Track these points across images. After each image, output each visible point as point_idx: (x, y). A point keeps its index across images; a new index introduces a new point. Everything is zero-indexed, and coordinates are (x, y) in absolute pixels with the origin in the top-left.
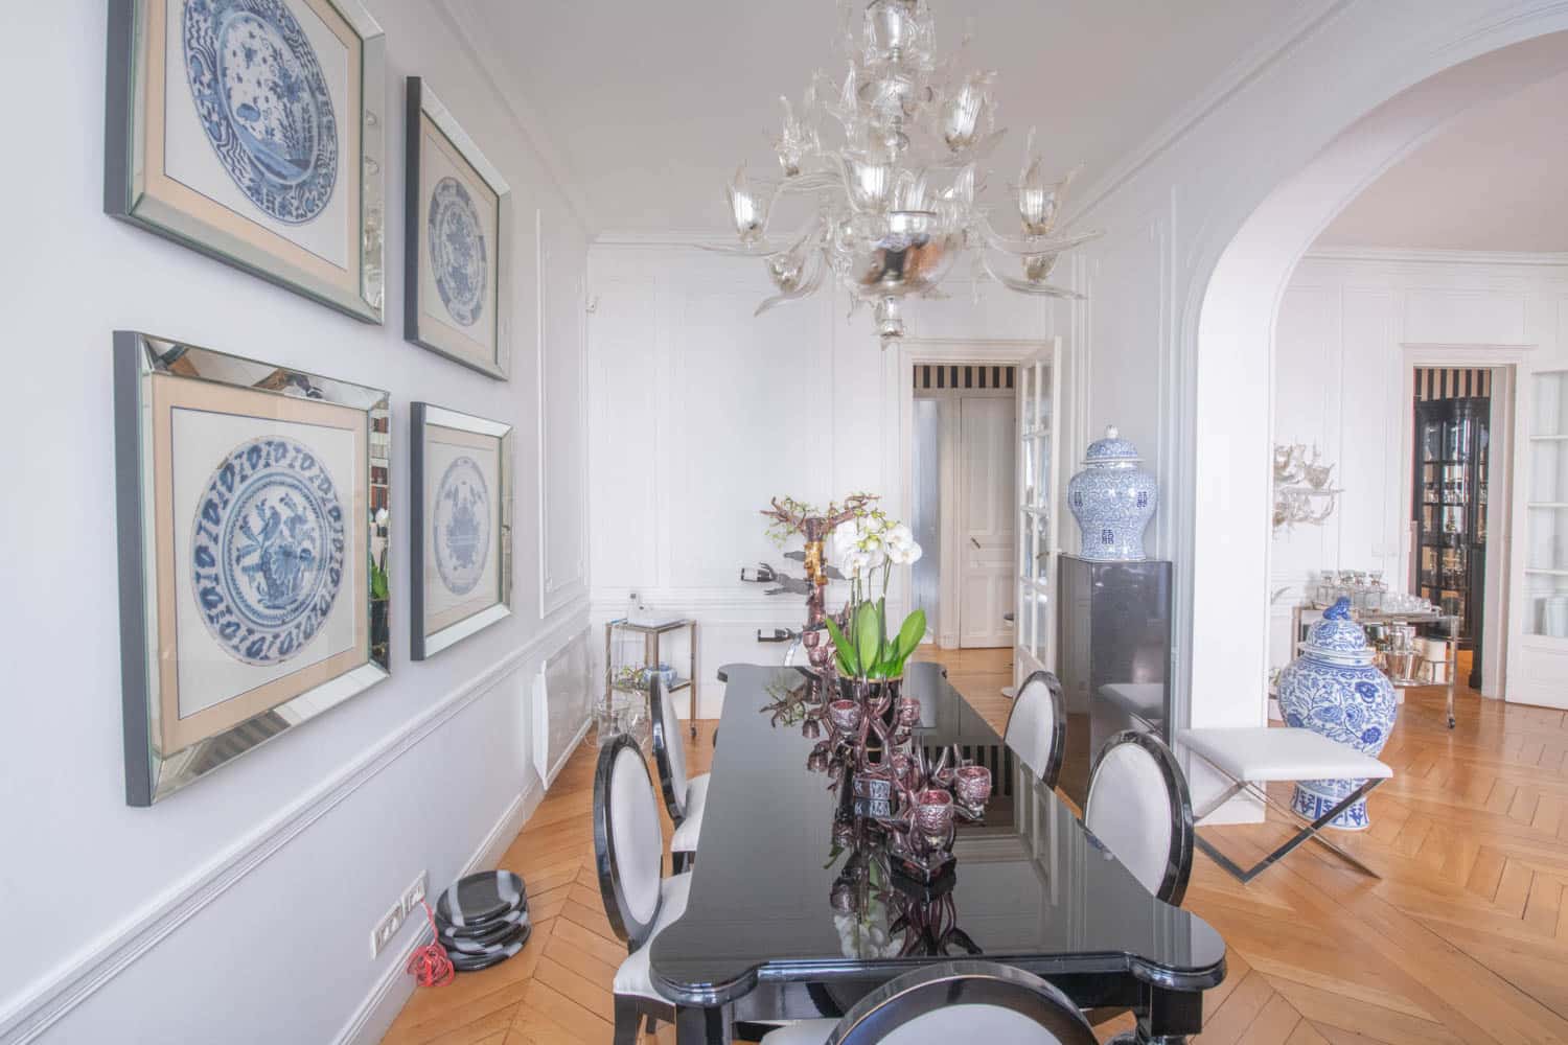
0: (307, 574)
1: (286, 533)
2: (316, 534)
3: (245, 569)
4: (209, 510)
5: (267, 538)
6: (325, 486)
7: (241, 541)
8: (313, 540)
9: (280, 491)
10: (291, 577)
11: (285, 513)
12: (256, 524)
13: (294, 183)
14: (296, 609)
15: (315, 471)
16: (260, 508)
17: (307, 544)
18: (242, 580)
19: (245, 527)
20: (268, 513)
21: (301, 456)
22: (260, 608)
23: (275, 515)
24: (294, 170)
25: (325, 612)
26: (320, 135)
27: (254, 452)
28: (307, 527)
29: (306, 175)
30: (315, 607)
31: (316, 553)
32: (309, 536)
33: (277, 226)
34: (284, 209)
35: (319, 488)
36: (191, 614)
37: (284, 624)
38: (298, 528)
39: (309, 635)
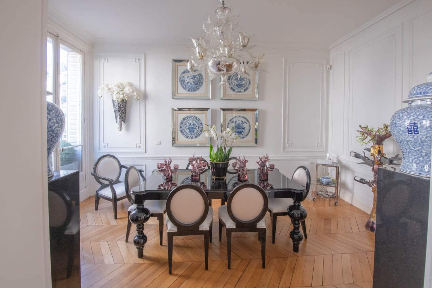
0: (196, 131)
2: (197, 126)
3: (186, 129)
4: (181, 123)
5: (189, 126)
7: (185, 126)
8: (197, 127)
9: (192, 121)
10: (193, 130)
11: (192, 123)
12: (188, 124)
13: (195, 87)
14: (194, 134)
15: (197, 119)
17: (196, 127)
18: (186, 130)
19: (186, 124)
20: (189, 123)
21: (195, 117)
22: (188, 133)
23: (190, 123)
24: (195, 85)
25: (199, 135)
26: (200, 79)
27: (188, 117)
28: (196, 125)
29: (197, 85)
30: (197, 134)
31: (197, 128)
32: (196, 126)
33: (192, 93)
34: (193, 90)
35: (198, 121)
36: (179, 132)
37: (192, 135)
38: (194, 125)
39: (196, 137)
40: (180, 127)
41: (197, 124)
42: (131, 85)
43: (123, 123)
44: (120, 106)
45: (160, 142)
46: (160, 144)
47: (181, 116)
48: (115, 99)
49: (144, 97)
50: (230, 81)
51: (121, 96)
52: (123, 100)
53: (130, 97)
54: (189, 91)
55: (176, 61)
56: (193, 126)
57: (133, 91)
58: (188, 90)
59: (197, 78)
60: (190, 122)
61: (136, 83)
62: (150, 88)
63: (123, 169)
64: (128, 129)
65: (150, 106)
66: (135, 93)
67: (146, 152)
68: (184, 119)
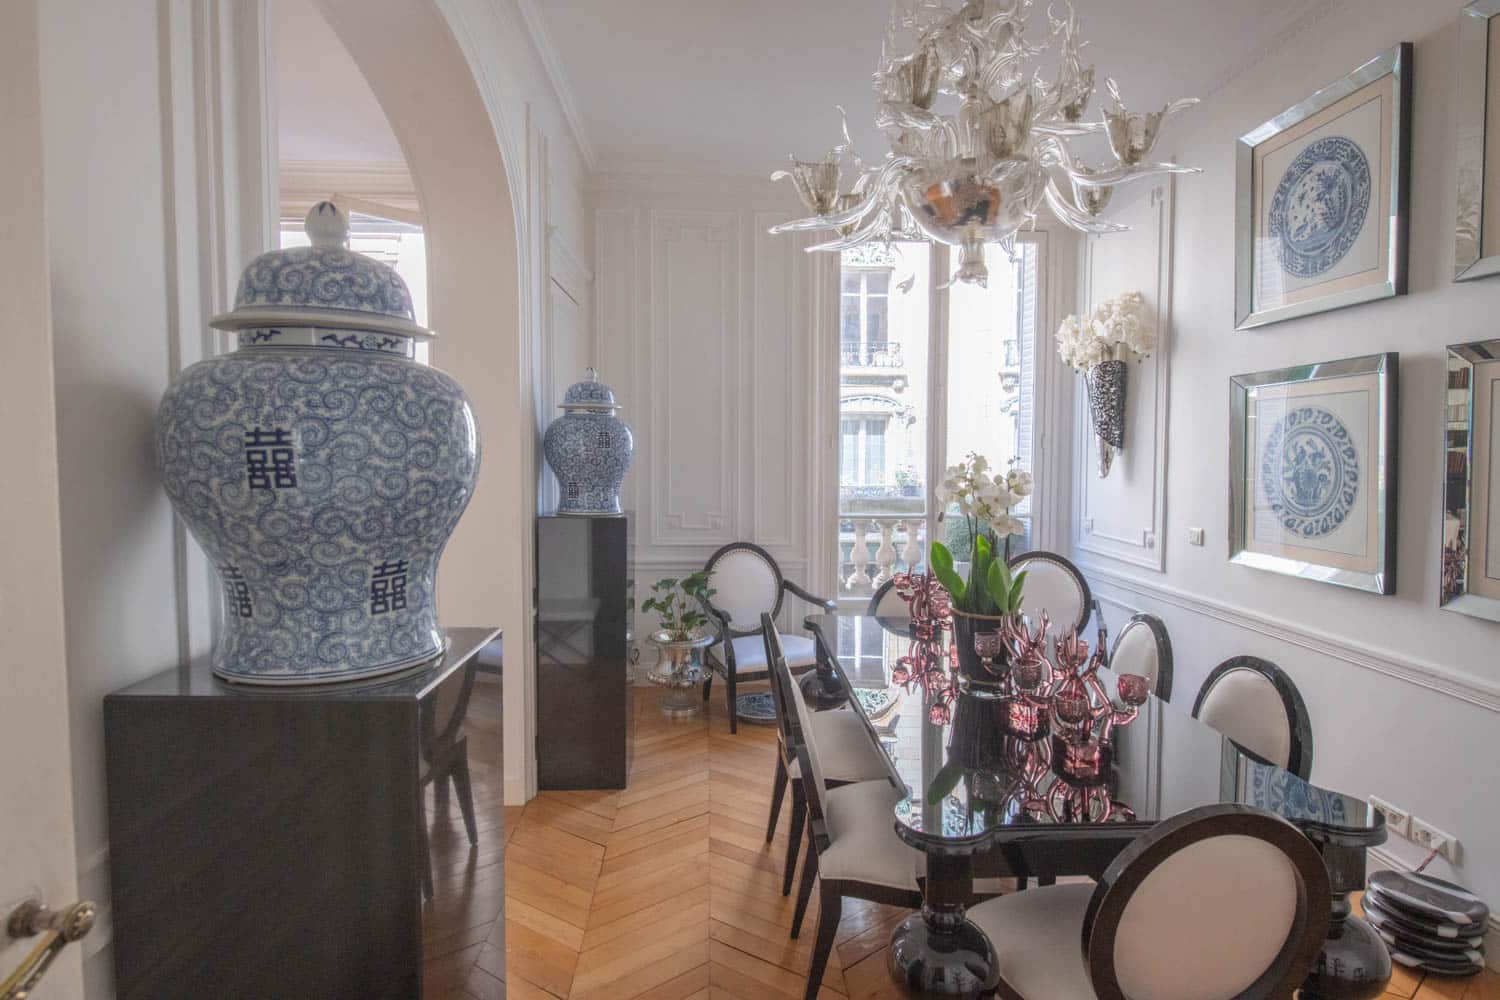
0: (1324, 491)
1: (1310, 463)
2: (1332, 465)
3: (1285, 479)
4: (1269, 447)
5: (1298, 463)
6: (1341, 433)
7: (1283, 463)
8: (1329, 469)
9: (1307, 437)
10: (1312, 489)
11: (1309, 450)
12: (1291, 455)
13: (1332, 240)
14: (1316, 510)
15: (1333, 423)
16: (1295, 447)
17: (1324, 471)
18: (1283, 485)
20: (1299, 450)
21: (1321, 415)
22: (1294, 502)
23: (1303, 451)
24: (1333, 232)
25: (1339, 520)
26: (1353, 189)
27: (1292, 416)
28: (1325, 460)
29: (1341, 229)
30: (1330, 514)
31: (1331, 478)
32: (1326, 466)
33: (1318, 280)
34: (1325, 264)
35: (1335, 435)
36: (1261, 496)
37: (1307, 516)
38: (1318, 460)
39: (1325, 530)
40: (1265, 468)
41: (1329, 457)
45: (1203, 533)
46: (1202, 544)
54: (1304, 271)
56: (1312, 467)
58: (1300, 268)
59: (1343, 186)
60: (1299, 441)
61: (1150, 290)
66: (1145, 334)
67: (1164, 570)
68: (1278, 428)
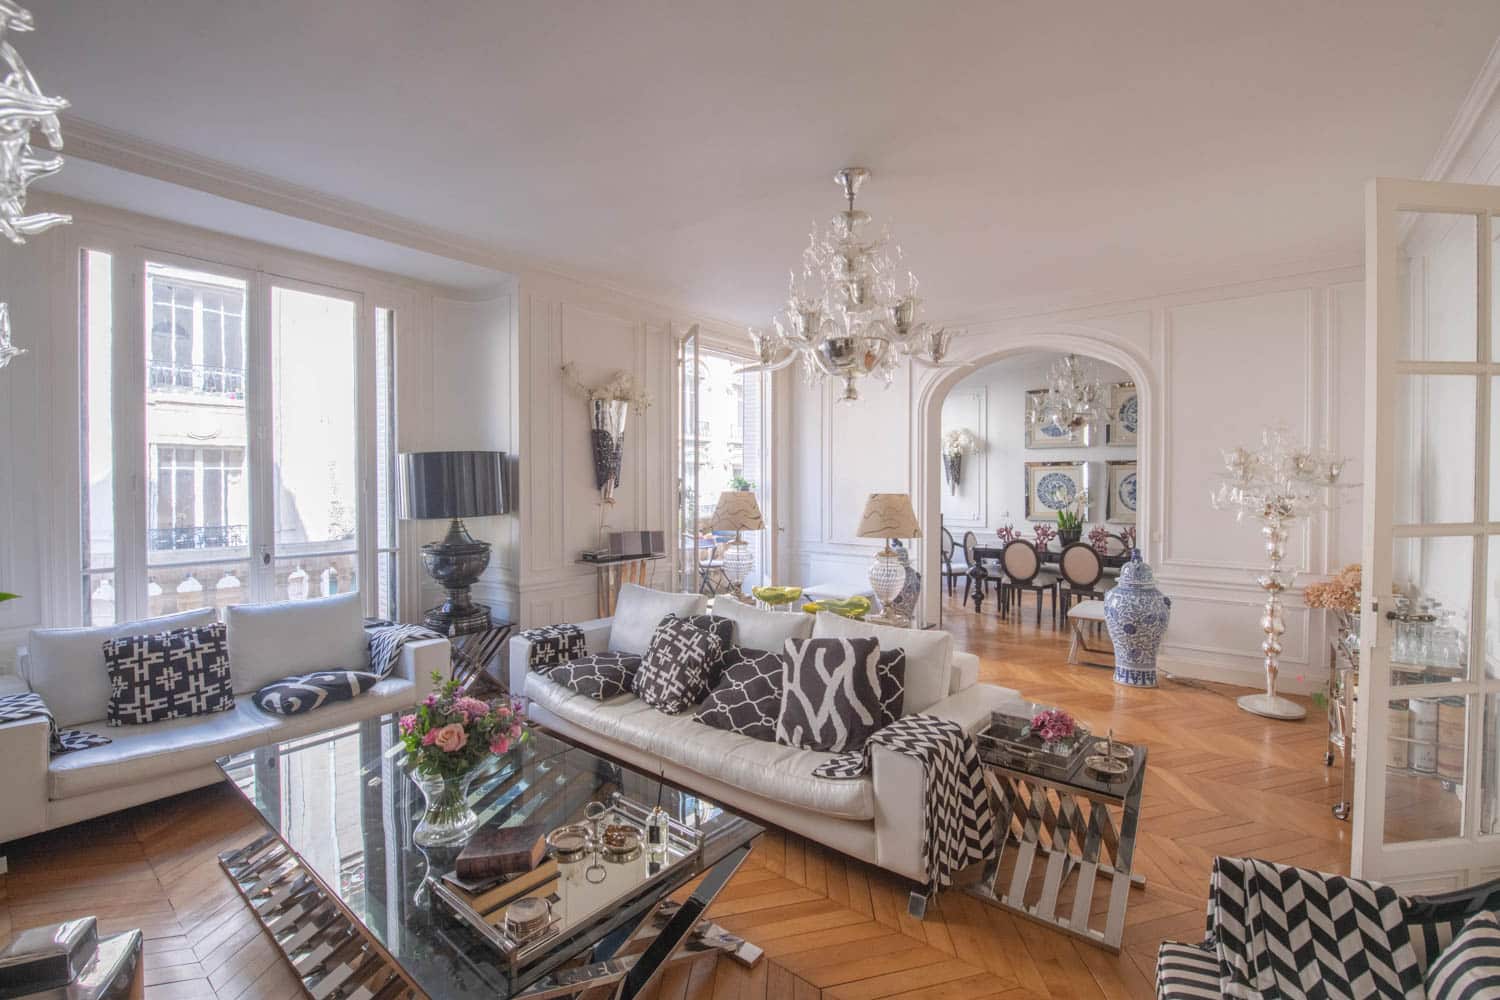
3: (1048, 493)
4: (1041, 486)
7: (1047, 489)
9: (1057, 482)
11: (1057, 485)
12: (1050, 486)
15: (1066, 478)
18: (1047, 495)
20: (1053, 485)
21: (1062, 476)
23: (1055, 485)
27: (1050, 476)
28: (1064, 488)
33: (1058, 438)
34: (1061, 436)
35: (1068, 481)
36: (1037, 499)
37: (1057, 503)
38: (1061, 487)
39: (1064, 507)
40: (1039, 490)
42: (967, 432)
43: (956, 485)
44: (952, 462)
45: (1008, 510)
46: (1008, 515)
47: (1039, 474)
48: (947, 453)
49: (985, 447)
50: (1124, 415)
51: (956, 450)
52: (956, 454)
53: (966, 449)
54: (1053, 435)
55: (1031, 392)
57: (970, 442)
58: (1050, 434)
60: (1054, 483)
61: (974, 429)
62: (994, 436)
63: (956, 547)
64: (962, 493)
65: (995, 462)
66: (973, 444)
67: (987, 526)
68: (1044, 479)
